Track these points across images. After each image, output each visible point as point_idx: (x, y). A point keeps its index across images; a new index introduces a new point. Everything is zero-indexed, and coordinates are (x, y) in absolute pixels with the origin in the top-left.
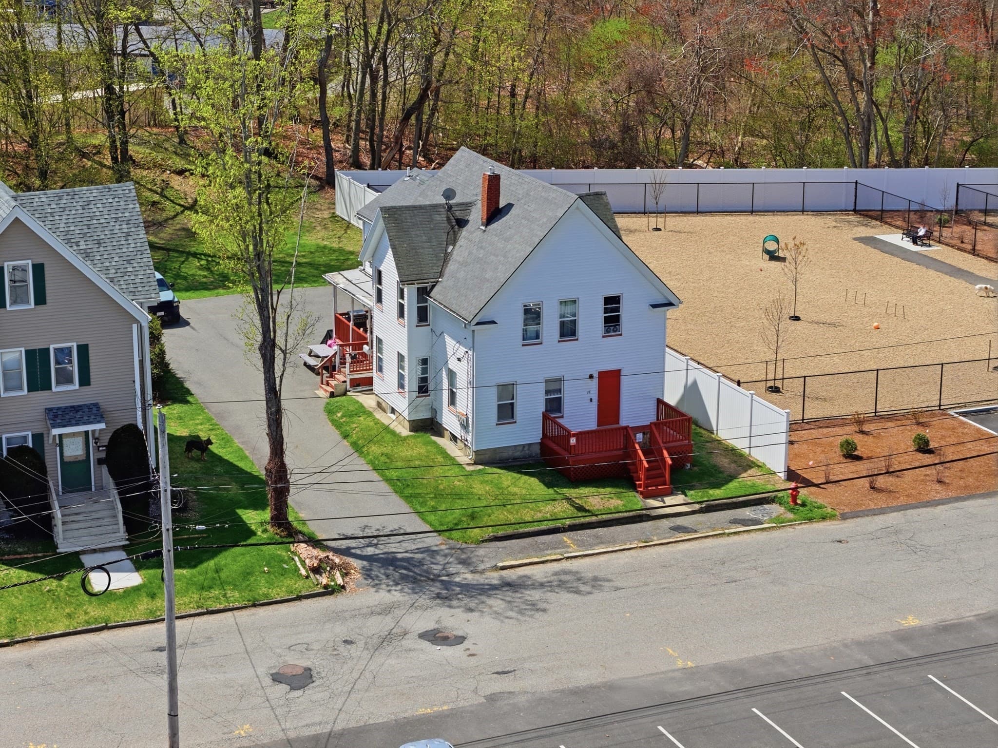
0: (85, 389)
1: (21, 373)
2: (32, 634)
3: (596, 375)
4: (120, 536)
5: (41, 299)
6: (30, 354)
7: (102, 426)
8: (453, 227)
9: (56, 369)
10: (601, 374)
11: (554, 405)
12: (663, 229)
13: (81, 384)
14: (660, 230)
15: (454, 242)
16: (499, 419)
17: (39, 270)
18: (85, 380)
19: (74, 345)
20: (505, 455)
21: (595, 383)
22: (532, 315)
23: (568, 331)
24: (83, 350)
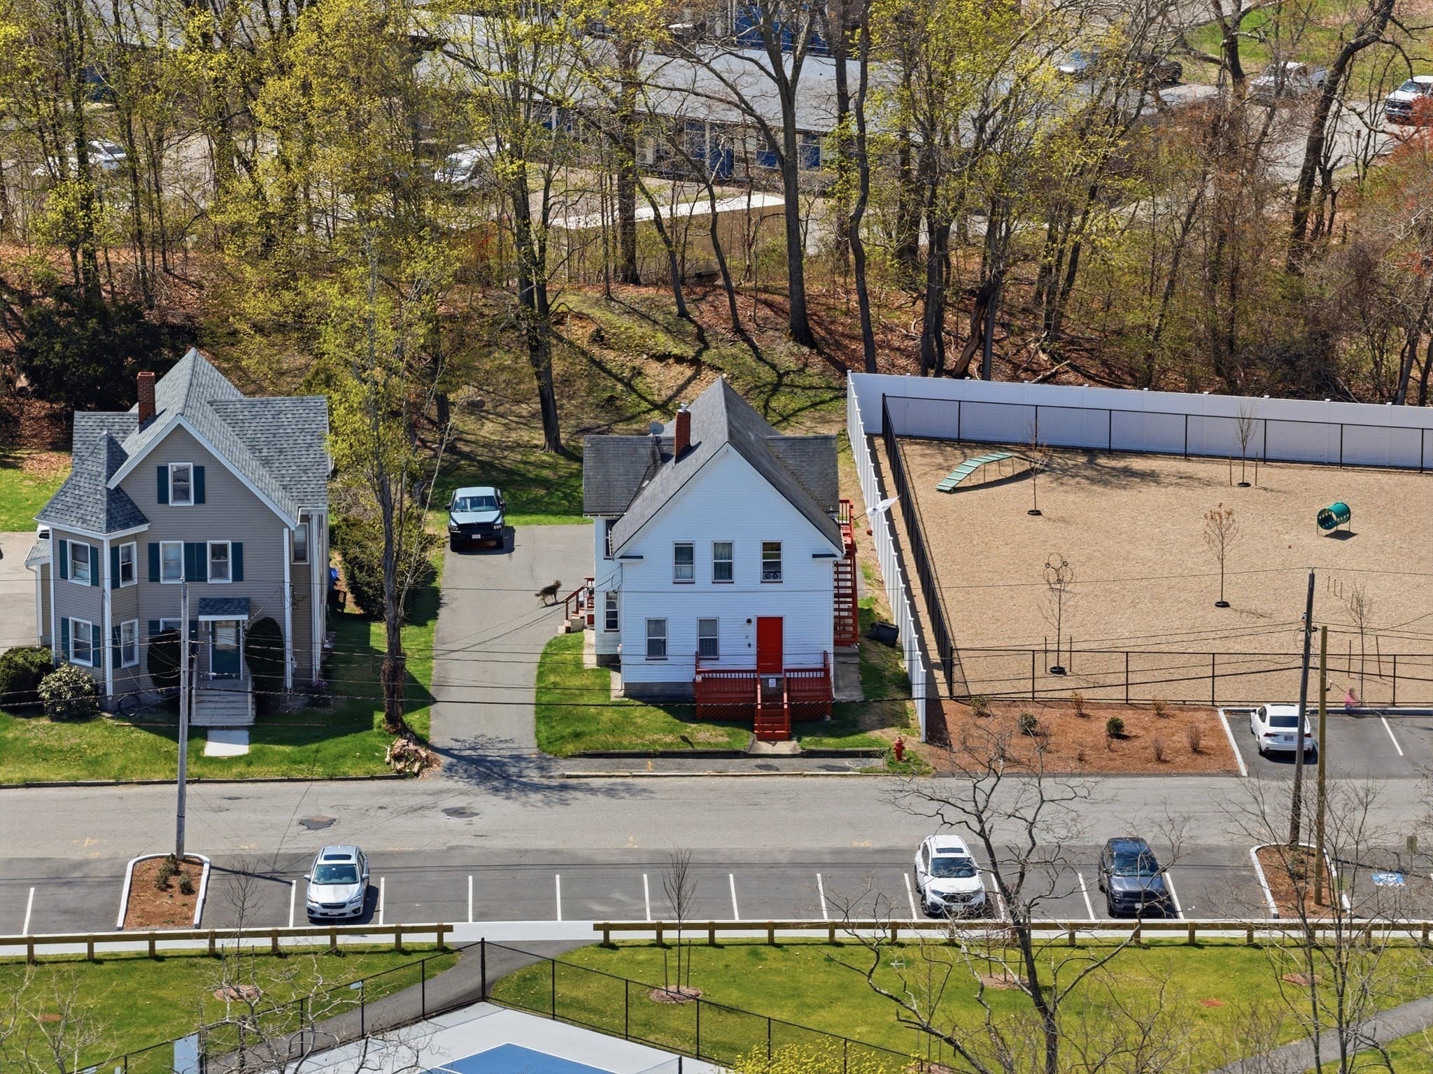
0: (238, 584)
1: (180, 564)
2: (135, 779)
3: (754, 621)
4: (248, 717)
5: (200, 498)
6: (188, 547)
7: (245, 617)
8: (655, 461)
9: (213, 564)
10: (760, 620)
11: (708, 647)
12: (1253, 485)
13: (234, 579)
14: (1247, 485)
15: (651, 478)
16: (649, 654)
17: (199, 471)
18: (238, 576)
19: (229, 543)
20: (656, 690)
21: (753, 629)
22: (684, 553)
23: (723, 571)
24: (238, 548)
